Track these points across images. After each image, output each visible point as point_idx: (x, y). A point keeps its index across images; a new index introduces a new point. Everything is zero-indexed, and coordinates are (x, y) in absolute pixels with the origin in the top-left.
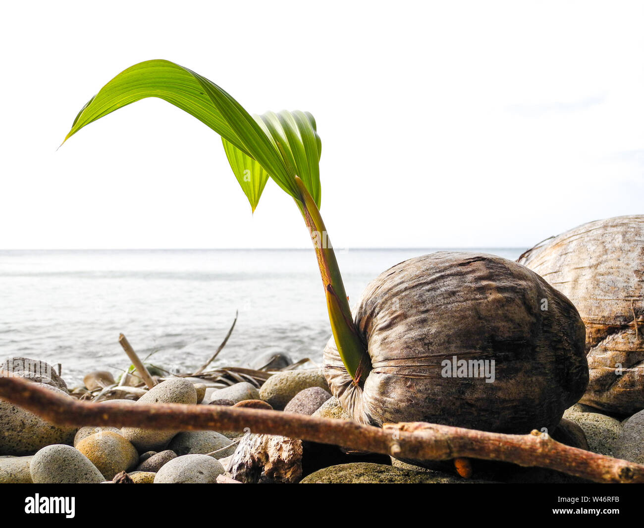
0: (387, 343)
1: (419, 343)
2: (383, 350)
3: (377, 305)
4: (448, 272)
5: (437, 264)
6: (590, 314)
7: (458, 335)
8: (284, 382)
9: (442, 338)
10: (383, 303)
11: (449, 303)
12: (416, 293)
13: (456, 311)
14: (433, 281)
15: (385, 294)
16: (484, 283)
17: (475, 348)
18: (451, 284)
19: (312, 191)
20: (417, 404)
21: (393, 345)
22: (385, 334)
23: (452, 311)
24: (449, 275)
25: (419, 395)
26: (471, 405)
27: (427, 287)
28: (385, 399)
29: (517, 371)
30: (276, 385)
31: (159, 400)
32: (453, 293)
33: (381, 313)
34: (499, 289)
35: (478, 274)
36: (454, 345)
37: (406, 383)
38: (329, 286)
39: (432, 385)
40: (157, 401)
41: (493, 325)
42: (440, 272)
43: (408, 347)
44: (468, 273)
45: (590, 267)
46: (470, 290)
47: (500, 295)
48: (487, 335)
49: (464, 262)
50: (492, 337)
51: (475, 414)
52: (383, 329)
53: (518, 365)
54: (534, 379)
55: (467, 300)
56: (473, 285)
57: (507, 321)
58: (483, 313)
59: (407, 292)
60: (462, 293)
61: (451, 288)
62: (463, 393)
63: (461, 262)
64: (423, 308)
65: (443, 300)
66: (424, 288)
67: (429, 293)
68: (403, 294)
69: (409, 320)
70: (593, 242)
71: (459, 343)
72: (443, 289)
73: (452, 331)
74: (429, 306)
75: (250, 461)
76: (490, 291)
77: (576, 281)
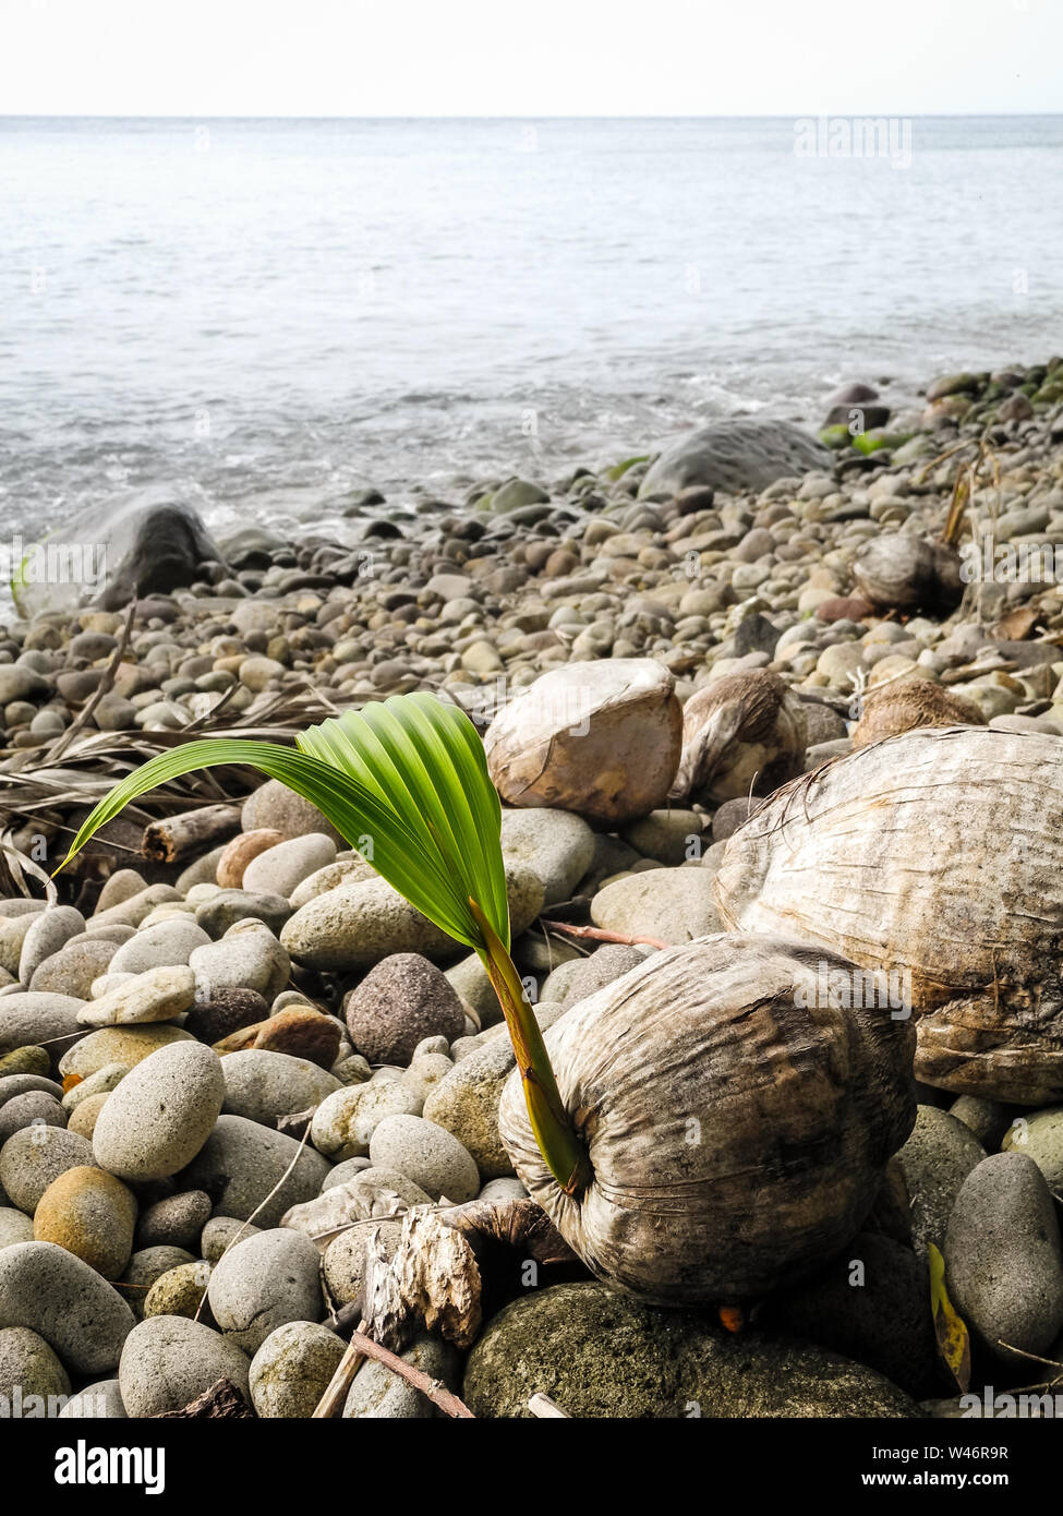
0: (624, 1161)
1: (672, 1164)
2: (617, 1170)
3: (604, 1101)
4: (716, 1040)
5: (697, 1021)
6: (925, 963)
7: (730, 1147)
8: (335, 923)
9: (708, 1154)
10: (616, 1098)
11: (718, 1098)
12: (666, 1084)
13: (728, 1111)
14: (693, 1060)
15: (619, 1082)
16: (772, 1053)
17: (754, 1162)
18: (720, 1063)
19: (496, 921)
20: (671, 1253)
21: (632, 1166)
22: (619, 1146)
23: (722, 1113)
24: (717, 1046)
25: (674, 1240)
26: (749, 1244)
27: (683, 1072)
28: (623, 1246)
29: (815, 1182)
30: (318, 929)
31: (168, 1107)
32: (724, 1080)
33: (612, 1112)
34: (793, 1060)
35: (761, 1037)
36: (726, 1163)
37: (654, 1224)
38: (528, 1071)
39: (692, 1223)
40: (163, 1108)
41: (783, 1121)
42: (703, 1040)
43: (656, 1170)
44: (745, 1037)
45: (932, 874)
46: (750, 1070)
47: (794, 1071)
48: (773, 1139)
49: (740, 1014)
50: (781, 1139)
51: (754, 1254)
52: (614, 1138)
53: (817, 1174)
54: (838, 1187)
55: (745, 1089)
56: (754, 1061)
57: (803, 1112)
58: (769, 1106)
59: (653, 1083)
60: (738, 1079)
61: (720, 1071)
62: (737, 1229)
63: (734, 1015)
64: (678, 1110)
65: (708, 1095)
66: (680, 1074)
67: (687, 1083)
68: (648, 1086)
69: (658, 1128)
70: (940, 818)
71: (732, 1159)
72: (708, 1074)
73: (723, 1142)
74: (688, 1106)
75: (402, 1312)
76: (778, 1067)
77: (906, 895)
